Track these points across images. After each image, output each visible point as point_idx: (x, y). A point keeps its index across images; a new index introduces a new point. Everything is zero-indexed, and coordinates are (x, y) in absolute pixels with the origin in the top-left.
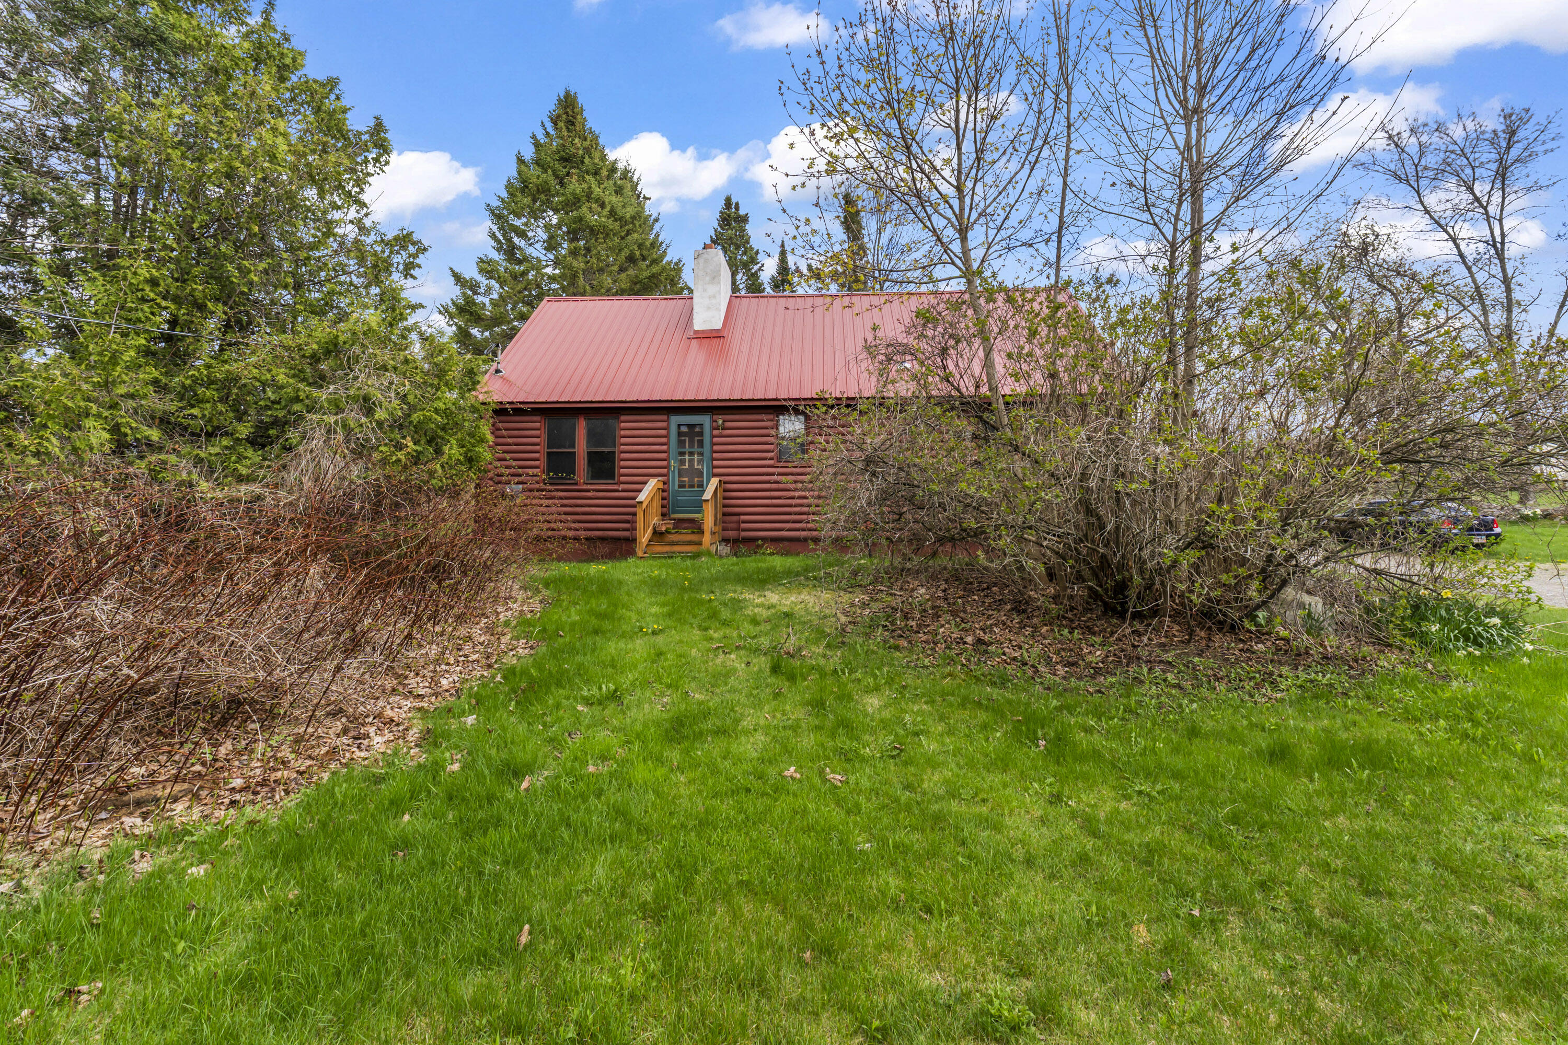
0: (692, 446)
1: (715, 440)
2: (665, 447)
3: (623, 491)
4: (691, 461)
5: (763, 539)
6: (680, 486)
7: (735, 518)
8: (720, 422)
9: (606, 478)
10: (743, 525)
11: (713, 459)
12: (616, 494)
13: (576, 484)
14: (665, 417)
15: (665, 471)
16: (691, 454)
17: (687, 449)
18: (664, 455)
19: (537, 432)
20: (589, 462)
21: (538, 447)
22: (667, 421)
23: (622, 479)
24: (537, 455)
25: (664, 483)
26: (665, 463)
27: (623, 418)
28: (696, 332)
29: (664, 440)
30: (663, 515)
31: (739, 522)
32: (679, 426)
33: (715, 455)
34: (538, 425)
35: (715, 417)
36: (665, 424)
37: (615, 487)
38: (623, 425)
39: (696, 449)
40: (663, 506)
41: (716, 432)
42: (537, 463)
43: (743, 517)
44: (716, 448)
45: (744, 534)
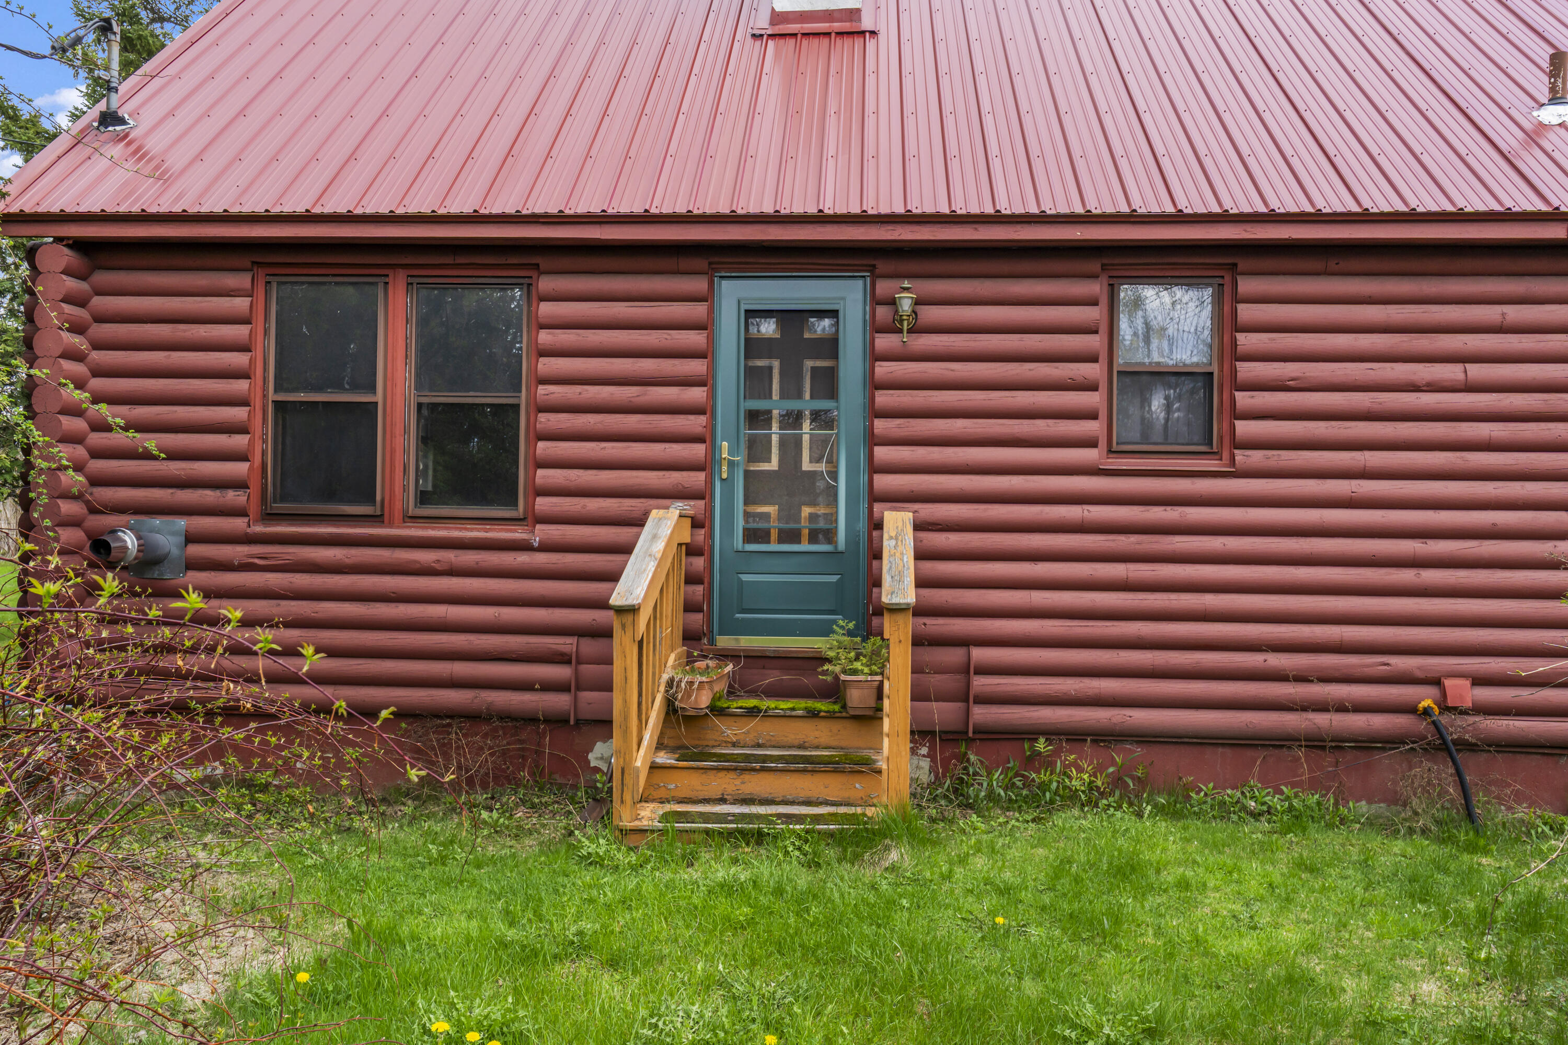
0: (791, 390)
1: (883, 369)
2: (697, 394)
3: (545, 548)
4: (791, 447)
5: (1052, 733)
6: (752, 535)
7: (953, 656)
8: (906, 305)
9: (483, 500)
10: (981, 683)
11: (873, 440)
12: (522, 559)
13: (377, 519)
14: (698, 284)
15: (697, 479)
16: (793, 419)
17: (776, 405)
18: (695, 423)
19: (239, 332)
20: (426, 439)
21: (242, 386)
22: (706, 298)
23: (543, 504)
24: (238, 414)
25: (696, 524)
26: (698, 451)
27: (546, 284)
28: (777, 17)
29: (697, 367)
30: (690, 637)
31: (966, 670)
32: (751, 314)
33: (881, 425)
34: (241, 304)
35: (884, 287)
36: (698, 310)
37: (518, 534)
38: (546, 309)
39: (807, 403)
40: (690, 607)
41: (884, 342)
42: (239, 441)
43: (979, 654)
44: (884, 399)
45: (981, 714)
